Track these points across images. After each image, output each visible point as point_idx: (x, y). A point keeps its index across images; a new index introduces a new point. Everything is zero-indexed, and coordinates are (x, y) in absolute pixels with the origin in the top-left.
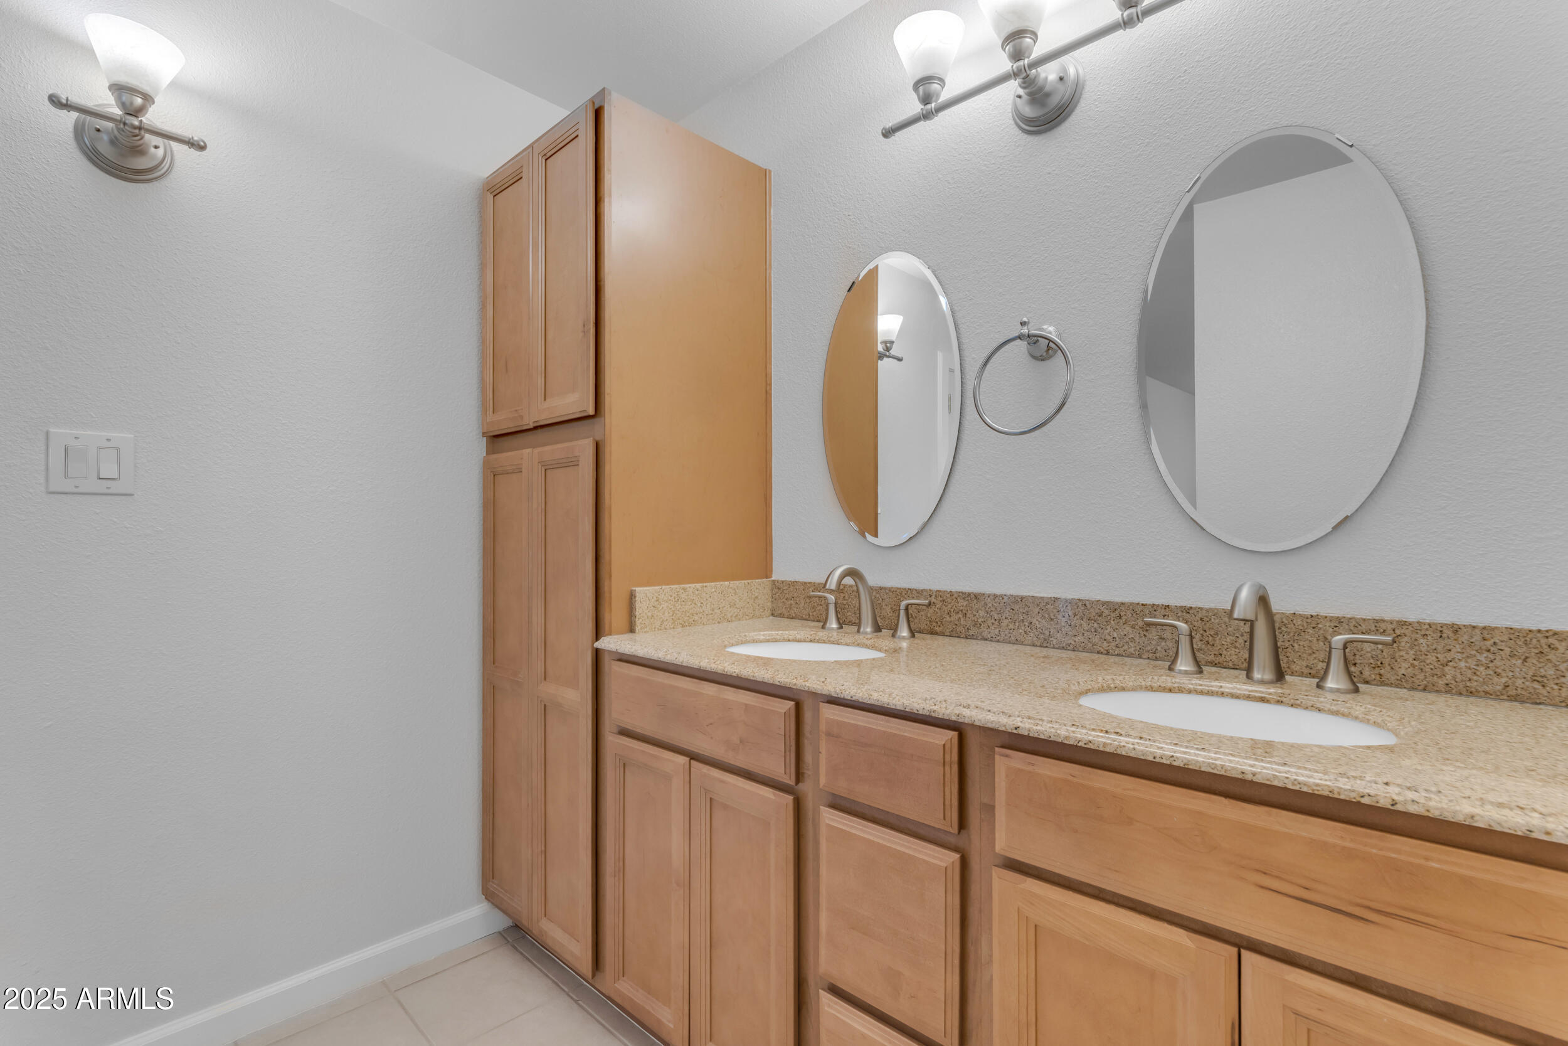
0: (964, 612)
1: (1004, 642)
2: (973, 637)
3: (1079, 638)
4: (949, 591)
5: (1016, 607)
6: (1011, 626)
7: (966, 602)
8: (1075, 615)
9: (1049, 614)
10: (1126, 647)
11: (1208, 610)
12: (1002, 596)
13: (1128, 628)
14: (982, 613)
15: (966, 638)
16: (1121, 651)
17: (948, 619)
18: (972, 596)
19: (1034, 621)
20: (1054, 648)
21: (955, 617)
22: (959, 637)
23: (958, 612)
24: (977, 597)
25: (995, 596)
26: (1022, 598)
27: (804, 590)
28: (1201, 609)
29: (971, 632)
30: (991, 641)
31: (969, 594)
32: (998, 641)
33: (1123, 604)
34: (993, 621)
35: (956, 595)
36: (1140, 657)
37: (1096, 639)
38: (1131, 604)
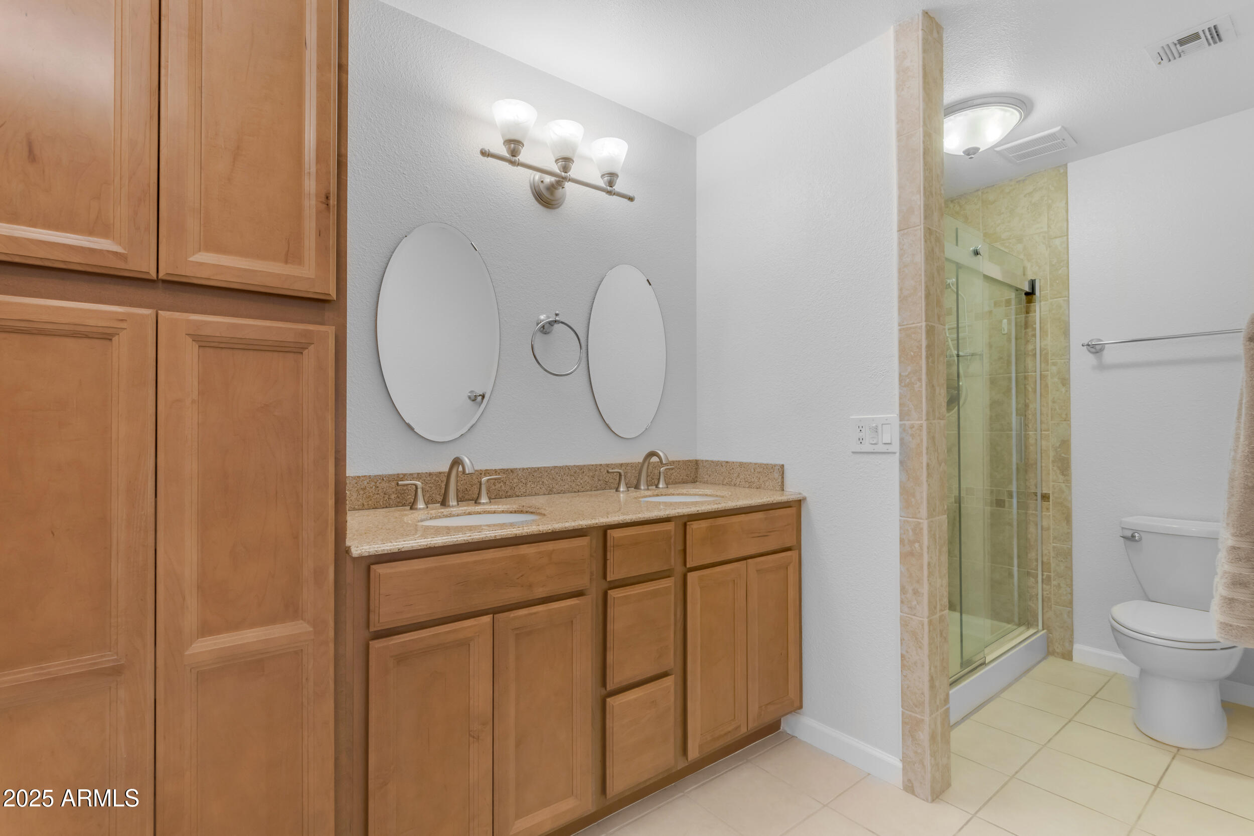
0: (504, 481)
1: (529, 495)
2: (510, 497)
3: (567, 486)
4: (494, 469)
5: (535, 474)
6: (533, 486)
7: (506, 475)
8: (564, 474)
9: (552, 476)
10: (586, 487)
11: (615, 465)
12: (527, 469)
13: (586, 477)
14: (515, 480)
15: (506, 497)
16: (582, 489)
17: (494, 487)
18: (509, 471)
19: (545, 481)
20: (555, 494)
21: (498, 486)
22: (501, 498)
23: (500, 482)
24: (512, 471)
25: (523, 469)
26: (538, 469)
27: (356, 483)
28: (612, 464)
29: (509, 494)
30: (521, 496)
31: (508, 470)
32: (525, 496)
33: (585, 466)
34: (522, 484)
35: (499, 471)
36: (591, 491)
37: (574, 485)
38: (588, 465)
